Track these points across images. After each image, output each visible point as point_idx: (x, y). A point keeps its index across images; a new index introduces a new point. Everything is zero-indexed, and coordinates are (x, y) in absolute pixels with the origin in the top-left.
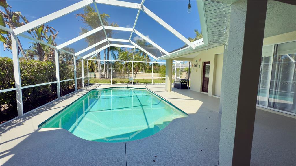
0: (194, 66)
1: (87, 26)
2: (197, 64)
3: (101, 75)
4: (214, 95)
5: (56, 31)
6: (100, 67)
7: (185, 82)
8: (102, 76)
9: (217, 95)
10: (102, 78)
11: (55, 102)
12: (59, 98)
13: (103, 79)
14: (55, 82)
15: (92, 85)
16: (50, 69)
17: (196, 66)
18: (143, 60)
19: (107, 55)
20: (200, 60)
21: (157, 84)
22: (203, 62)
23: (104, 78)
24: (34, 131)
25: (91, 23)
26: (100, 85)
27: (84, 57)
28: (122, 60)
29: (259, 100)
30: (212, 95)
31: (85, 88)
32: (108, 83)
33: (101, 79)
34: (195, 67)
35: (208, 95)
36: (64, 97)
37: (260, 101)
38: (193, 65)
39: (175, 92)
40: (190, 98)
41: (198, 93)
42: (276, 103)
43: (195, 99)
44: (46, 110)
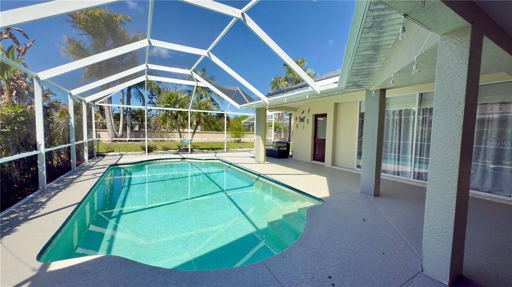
0: (298, 120)
1: (81, 35)
2: (305, 117)
3: (114, 136)
4: (335, 165)
5: (28, 38)
6: (112, 119)
7: (284, 147)
8: (116, 137)
9: (338, 165)
10: (115, 141)
11: (36, 197)
12: (44, 188)
13: (119, 143)
14: (34, 153)
15: (104, 156)
16: (18, 122)
17: (302, 120)
18: (207, 108)
19: (127, 95)
20: (309, 110)
21: (232, 151)
22: (313, 115)
23: (125, 141)
24: (34, 273)
25: (91, 29)
26: (122, 155)
27: (89, 99)
28: (166, 107)
29: (400, 170)
30: (332, 165)
31: (91, 164)
32: (139, 150)
33: (114, 143)
34: (300, 122)
35: (325, 166)
36: (54, 184)
37: (401, 172)
38: (296, 118)
39: (272, 163)
40: (302, 172)
41: (307, 163)
42: (422, 173)
43: (312, 174)
44: (26, 219)
